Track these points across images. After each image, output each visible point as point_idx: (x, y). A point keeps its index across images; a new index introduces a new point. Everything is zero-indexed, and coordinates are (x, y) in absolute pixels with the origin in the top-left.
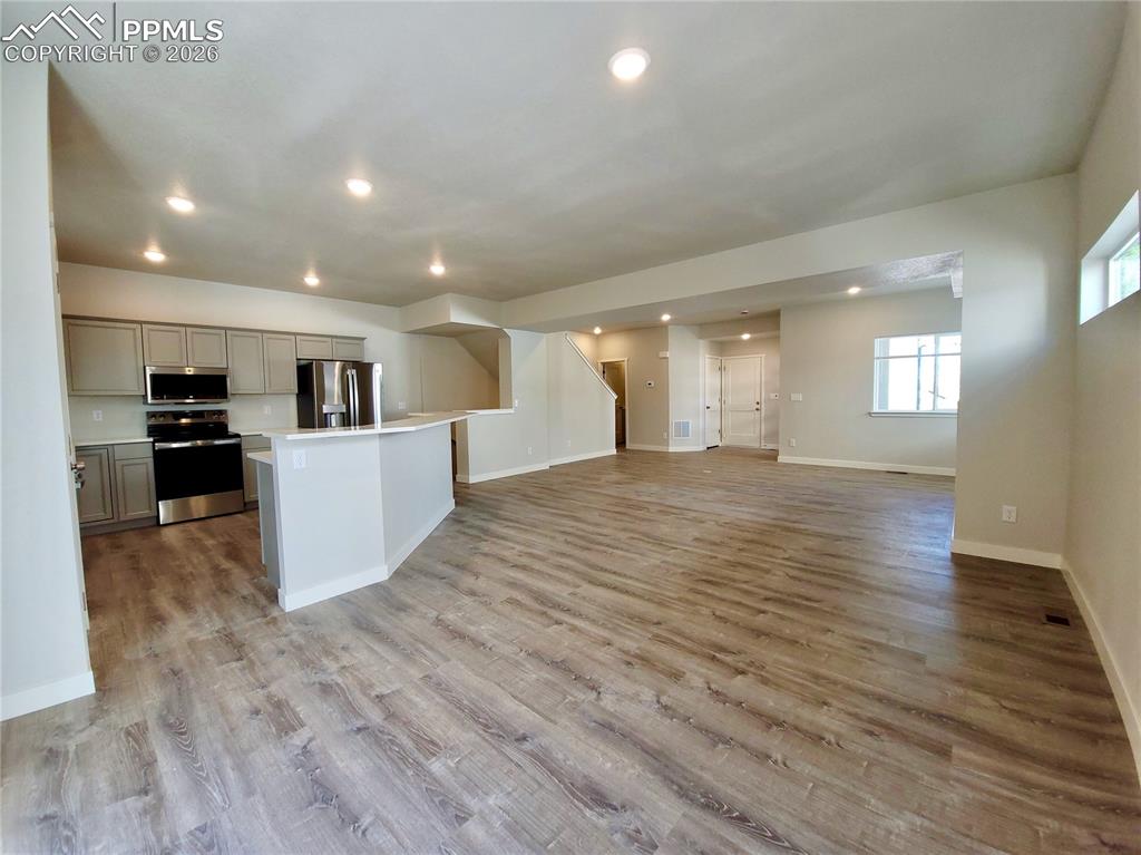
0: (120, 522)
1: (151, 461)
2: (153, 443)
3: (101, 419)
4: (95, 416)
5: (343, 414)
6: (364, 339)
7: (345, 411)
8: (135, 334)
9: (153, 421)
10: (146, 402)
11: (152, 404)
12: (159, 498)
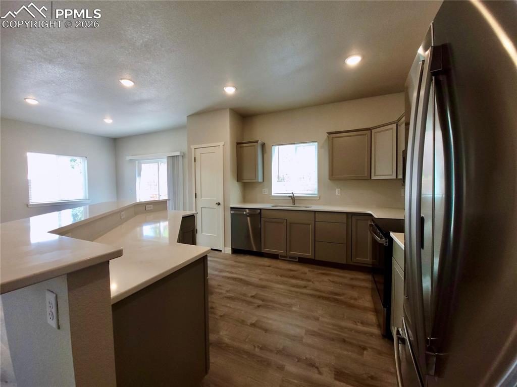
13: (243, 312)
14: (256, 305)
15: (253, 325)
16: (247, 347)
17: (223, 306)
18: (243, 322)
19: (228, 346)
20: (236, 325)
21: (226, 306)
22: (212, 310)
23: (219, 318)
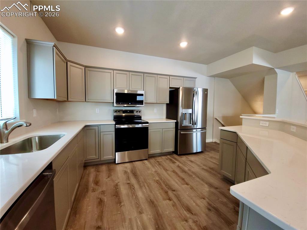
0: (101, 161)
1: (114, 133)
2: (115, 125)
3: (98, 112)
4: (96, 110)
5: (191, 114)
6: (196, 78)
7: (191, 112)
8: (111, 75)
9: (115, 114)
10: (113, 106)
11: (116, 107)
12: (116, 151)
13: (187, 193)
14: (174, 192)
15: (187, 184)
16: (198, 179)
17: (199, 206)
18: (192, 188)
19: (206, 184)
20: (197, 189)
21: (196, 204)
22: (209, 207)
23: (206, 198)
